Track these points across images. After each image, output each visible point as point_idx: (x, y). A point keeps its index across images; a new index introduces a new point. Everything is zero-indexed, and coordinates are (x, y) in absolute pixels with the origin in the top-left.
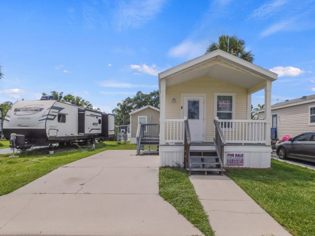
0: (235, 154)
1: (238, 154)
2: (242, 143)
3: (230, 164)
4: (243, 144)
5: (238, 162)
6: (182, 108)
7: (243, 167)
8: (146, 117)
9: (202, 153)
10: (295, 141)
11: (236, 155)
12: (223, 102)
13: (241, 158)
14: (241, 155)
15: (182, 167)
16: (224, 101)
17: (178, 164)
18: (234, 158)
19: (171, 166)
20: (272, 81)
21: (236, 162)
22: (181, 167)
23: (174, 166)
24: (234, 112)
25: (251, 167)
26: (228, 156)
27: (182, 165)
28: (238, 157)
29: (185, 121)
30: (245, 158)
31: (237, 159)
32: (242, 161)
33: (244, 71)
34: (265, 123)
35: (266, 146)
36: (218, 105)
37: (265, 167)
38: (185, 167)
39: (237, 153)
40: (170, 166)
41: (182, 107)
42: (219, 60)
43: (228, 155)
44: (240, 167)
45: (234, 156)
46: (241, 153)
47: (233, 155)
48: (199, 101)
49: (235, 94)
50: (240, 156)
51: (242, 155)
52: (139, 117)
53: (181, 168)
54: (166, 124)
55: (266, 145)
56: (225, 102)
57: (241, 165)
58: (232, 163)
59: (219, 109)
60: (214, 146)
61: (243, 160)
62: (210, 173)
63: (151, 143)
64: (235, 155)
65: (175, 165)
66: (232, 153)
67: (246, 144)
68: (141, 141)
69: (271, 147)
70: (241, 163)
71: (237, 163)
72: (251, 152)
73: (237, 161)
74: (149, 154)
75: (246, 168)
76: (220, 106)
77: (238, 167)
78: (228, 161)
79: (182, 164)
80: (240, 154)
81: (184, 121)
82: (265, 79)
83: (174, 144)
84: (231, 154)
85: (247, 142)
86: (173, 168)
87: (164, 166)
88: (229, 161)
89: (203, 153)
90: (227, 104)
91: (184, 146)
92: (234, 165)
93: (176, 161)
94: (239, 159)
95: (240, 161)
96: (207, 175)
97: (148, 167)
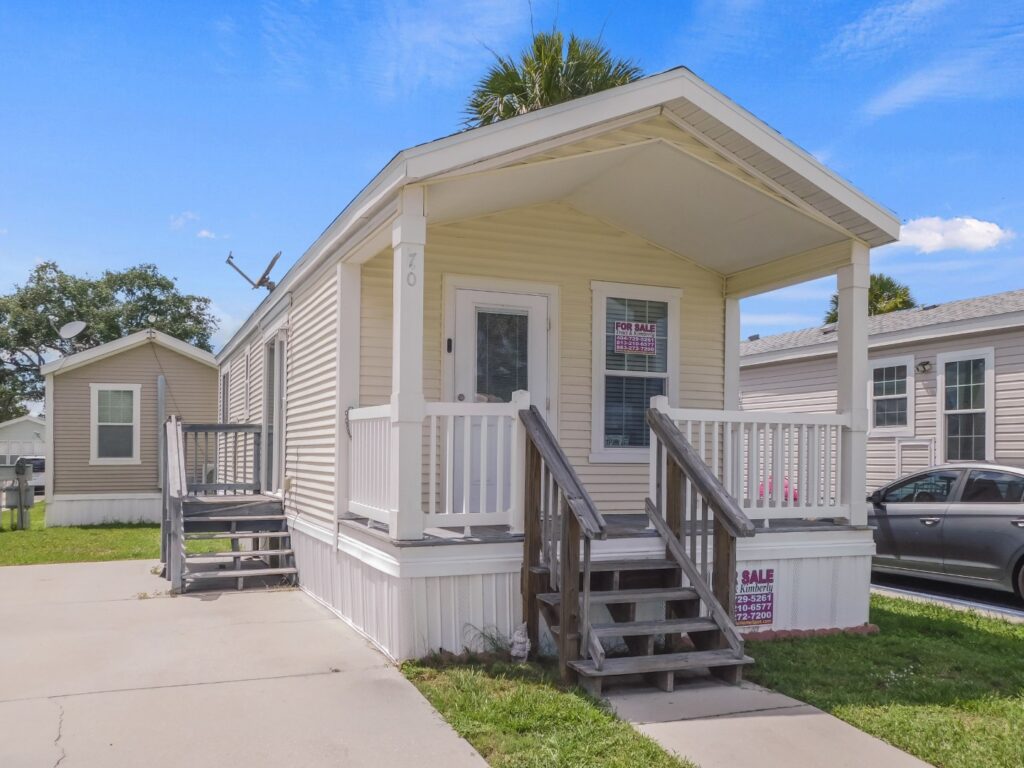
1: (754, 572)
2: (763, 520)
4: (767, 524)
5: (752, 607)
6: (449, 349)
7: (773, 628)
8: (136, 388)
9: (617, 577)
10: (889, 501)
12: (629, 327)
13: (763, 588)
14: (764, 577)
15: (521, 654)
16: (633, 324)
17: (492, 640)
18: (738, 589)
19: (457, 650)
20: (872, 247)
21: (746, 608)
22: (514, 652)
23: (473, 649)
24: (672, 374)
25: (804, 628)
27: (520, 643)
28: (754, 584)
29: (521, 413)
30: (781, 588)
31: (749, 596)
32: (767, 601)
33: (771, 190)
34: (845, 430)
35: (855, 529)
36: (610, 340)
37: (853, 624)
38: (534, 656)
39: (750, 569)
40: (452, 654)
41: (450, 341)
42: (673, 125)
44: (763, 628)
45: (737, 582)
46: (765, 567)
48: (526, 317)
49: (678, 293)
50: (761, 581)
51: (770, 573)
52: (95, 389)
53: (517, 658)
54: (426, 426)
55: (853, 523)
56: (637, 326)
57: (763, 621)
59: (614, 358)
60: (656, 540)
61: (770, 598)
62: (685, 680)
63: (242, 526)
64: (740, 578)
65: (479, 647)
67: (779, 525)
68: (185, 516)
69: (870, 534)
70: (766, 610)
71: (749, 612)
72: (801, 559)
73: (749, 603)
74: (241, 585)
75: (784, 636)
76: (619, 348)
77: (751, 633)
79: (522, 639)
80: (761, 572)
81: (516, 416)
82: (849, 233)
83: (468, 532)
85: (779, 512)
86: (470, 660)
87: (421, 653)
89: (622, 573)
90: (649, 335)
91: (521, 544)
92: (738, 623)
93: (480, 625)
94: (759, 592)
95: (762, 602)
96: (675, 689)
97: (337, 671)
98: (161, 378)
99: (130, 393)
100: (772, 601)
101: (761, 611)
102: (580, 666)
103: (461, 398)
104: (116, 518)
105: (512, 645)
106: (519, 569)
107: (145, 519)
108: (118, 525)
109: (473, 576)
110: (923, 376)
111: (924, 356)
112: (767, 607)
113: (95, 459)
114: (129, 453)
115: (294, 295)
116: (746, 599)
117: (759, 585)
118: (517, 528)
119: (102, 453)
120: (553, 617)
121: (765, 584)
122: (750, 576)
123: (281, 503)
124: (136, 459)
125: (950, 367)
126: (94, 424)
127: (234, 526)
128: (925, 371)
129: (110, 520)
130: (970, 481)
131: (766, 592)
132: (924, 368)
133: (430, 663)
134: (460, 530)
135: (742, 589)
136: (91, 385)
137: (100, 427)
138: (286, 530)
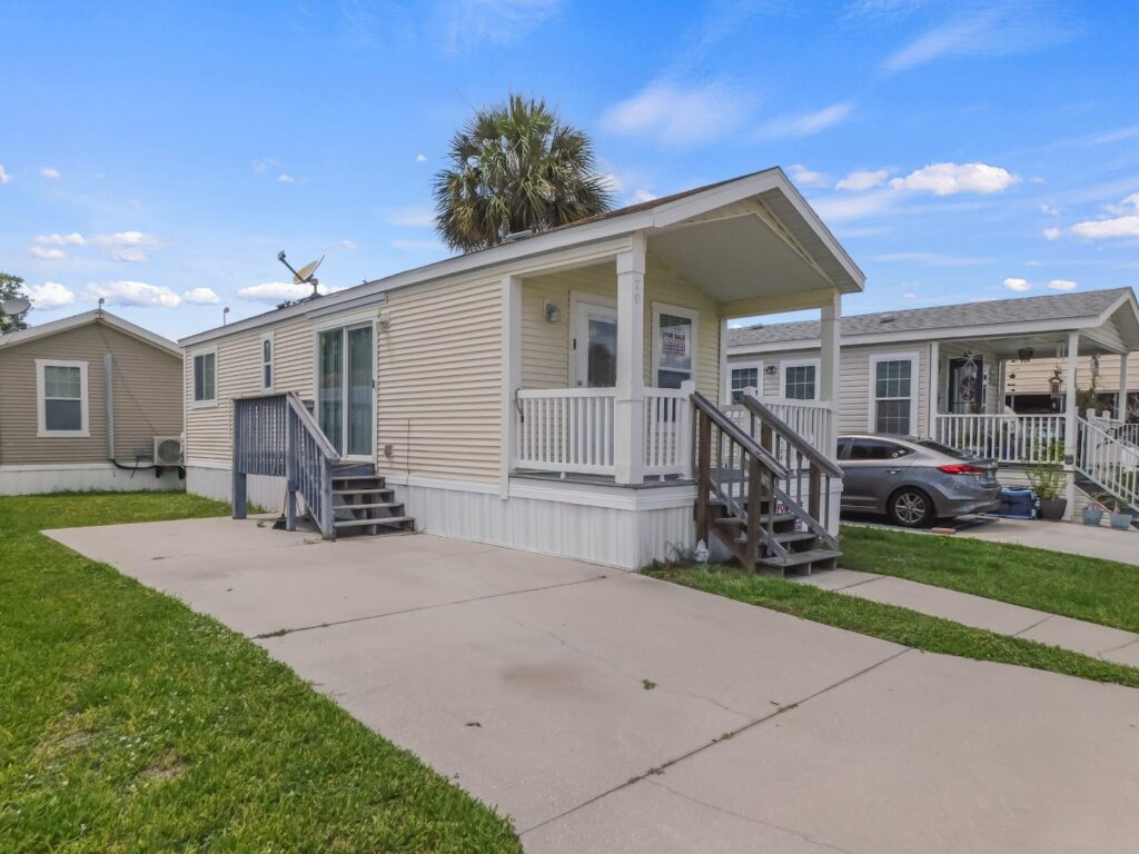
6: (575, 347)
8: (83, 366)
12: (671, 336)
15: (705, 559)
16: (674, 334)
19: (663, 560)
22: (699, 559)
23: (669, 558)
24: (694, 371)
27: (702, 553)
29: (691, 396)
40: (661, 562)
41: (575, 341)
52: (41, 364)
53: (701, 562)
56: (676, 335)
63: (353, 484)
65: (673, 558)
74: (375, 531)
79: (703, 550)
81: (687, 397)
82: (833, 284)
83: (662, 479)
87: (645, 563)
90: (682, 342)
93: (674, 543)
96: (813, 572)
97: (604, 577)
98: (109, 356)
99: (78, 369)
102: (769, 561)
103: (580, 384)
104: (67, 487)
105: (697, 555)
106: (692, 504)
107: (95, 487)
108: (68, 493)
109: (671, 509)
110: (769, 376)
111: (771, 361)
113: (42, 432)
114: (77, 426)
115: (391, 296)
118: (687, 476)
119: (50, 426)
120: (726, 532)
123: (373, 465)
124: (85, 432)
125: (790, 371)
126: (41, 398)
127: (346, 484)
128: (771, 373)
129: (61, 488)
130: (854, 447)
132: (771, 370)
133: (654, 569)
134: (657, 477)
136: (36, 360)
137: (47, 401)
138: (384, 487)
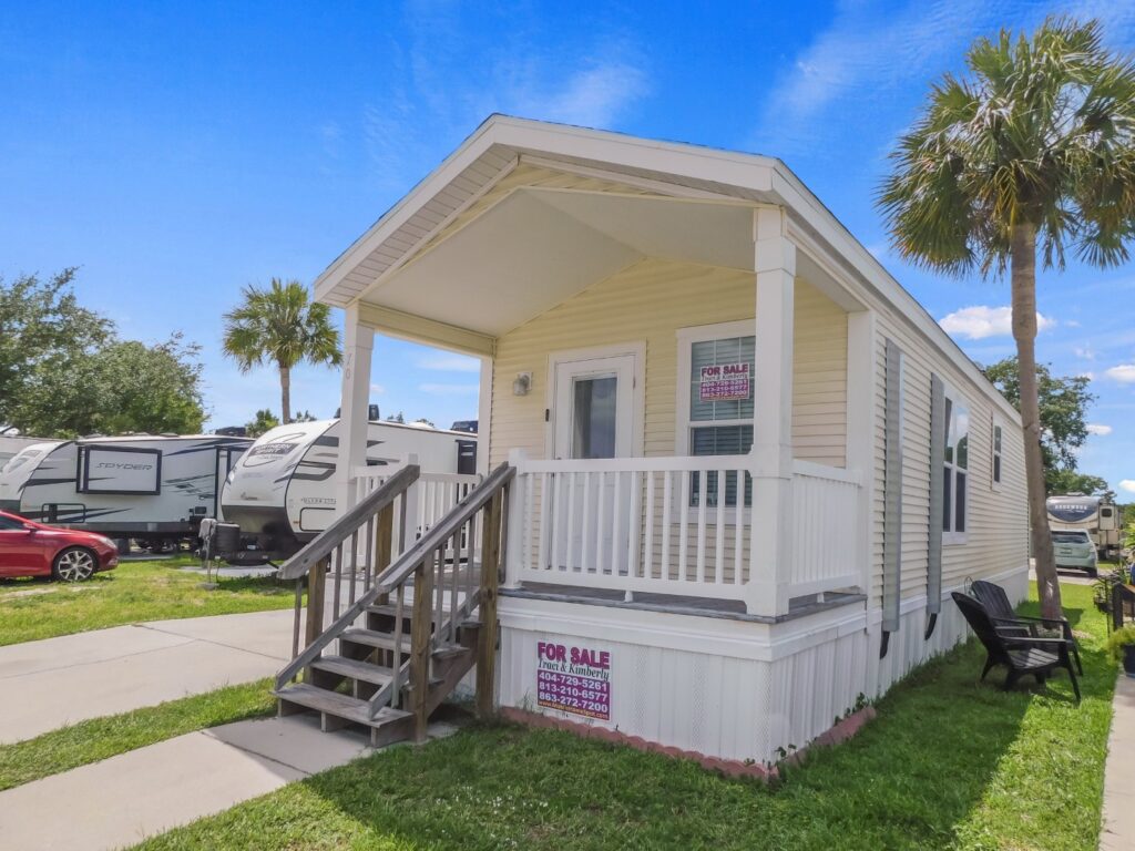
0: (569, 645)
1: (585, 651)
2: (624, 593)
3: (548, 697)
4: (628, 597)
5: (584, 693)
7: (609, 726)
11: (575, 651)
13: (597, 674)
14: (597, 660)
18: (566, 667)
21: (576, 692)
26: (540, 656)
28: (585, 666)
30: (620, 677)
31: (580, 679)
32: (602, 691)
36: (695, 390)
39: (581, 646)
41: (548, 411)
43: (542, 648)
44: (596, 724)
45: (564, 660)
46: (598, 648)
47: (559, 652)
50: (593, 664)
51: (604, 656)
55: (752, 611)
57: (597, 714)
58: (558, 694)
61: (606, 689)
64: (568, 655)
66: (556, 642)
67: (642, 599)
70: (600, 701)
71: (580, 699)
73: (580, 688)
77: (583, 726)
78: (540, 680)
80: (593, 652)
84: (551, 646)
85: (648, 585)
88: (546, 681)
92: (567, 708)
94: (591, 677)
95: (595, 690)
96: (328, 730)
100: (608, 692)
101: (594, 701)
112: (601, 697)
116: (577, 683)
117: (592, 669)
121: (600, 670)
122: (580, 655)
131: (599, 678)
135: (571, 668)
